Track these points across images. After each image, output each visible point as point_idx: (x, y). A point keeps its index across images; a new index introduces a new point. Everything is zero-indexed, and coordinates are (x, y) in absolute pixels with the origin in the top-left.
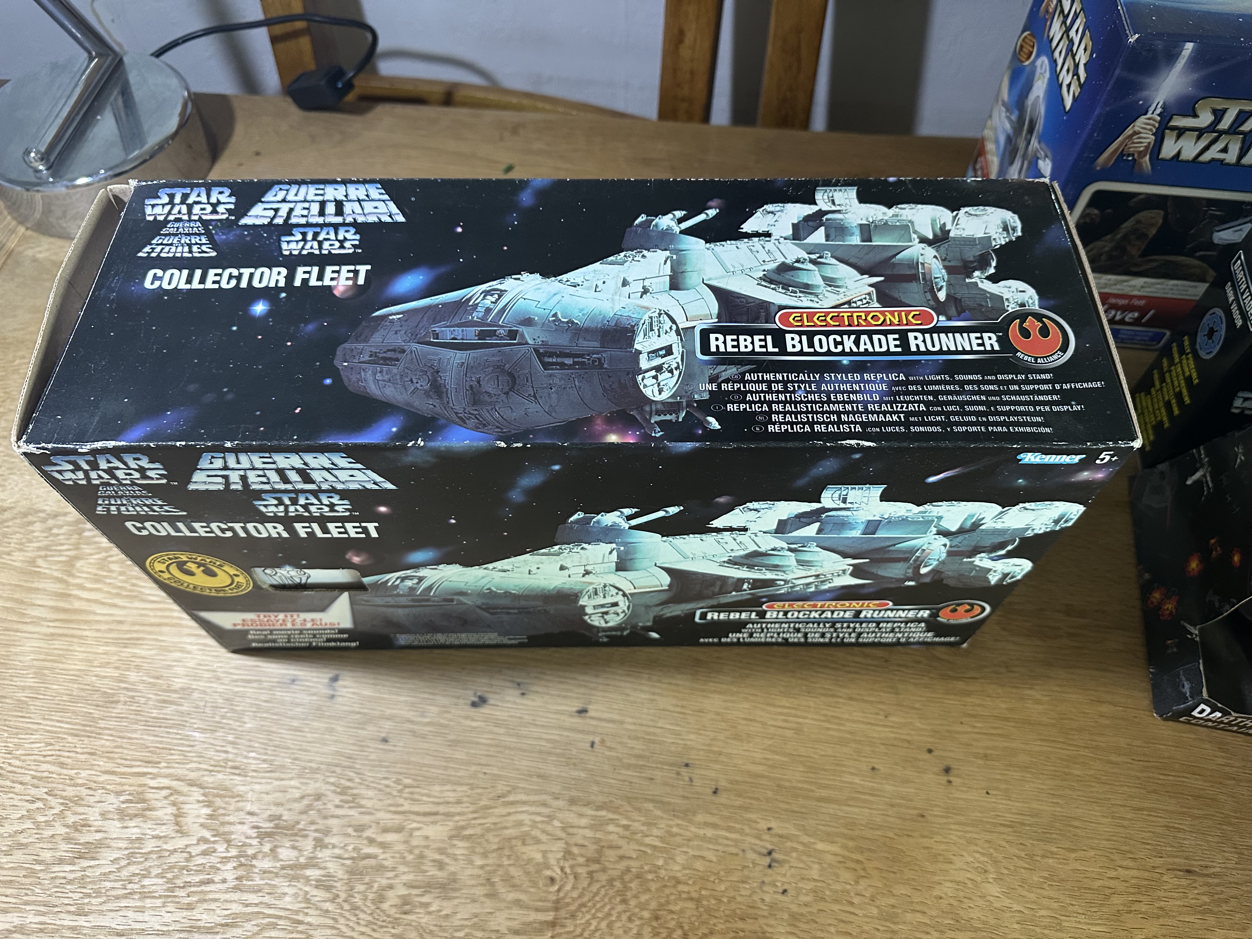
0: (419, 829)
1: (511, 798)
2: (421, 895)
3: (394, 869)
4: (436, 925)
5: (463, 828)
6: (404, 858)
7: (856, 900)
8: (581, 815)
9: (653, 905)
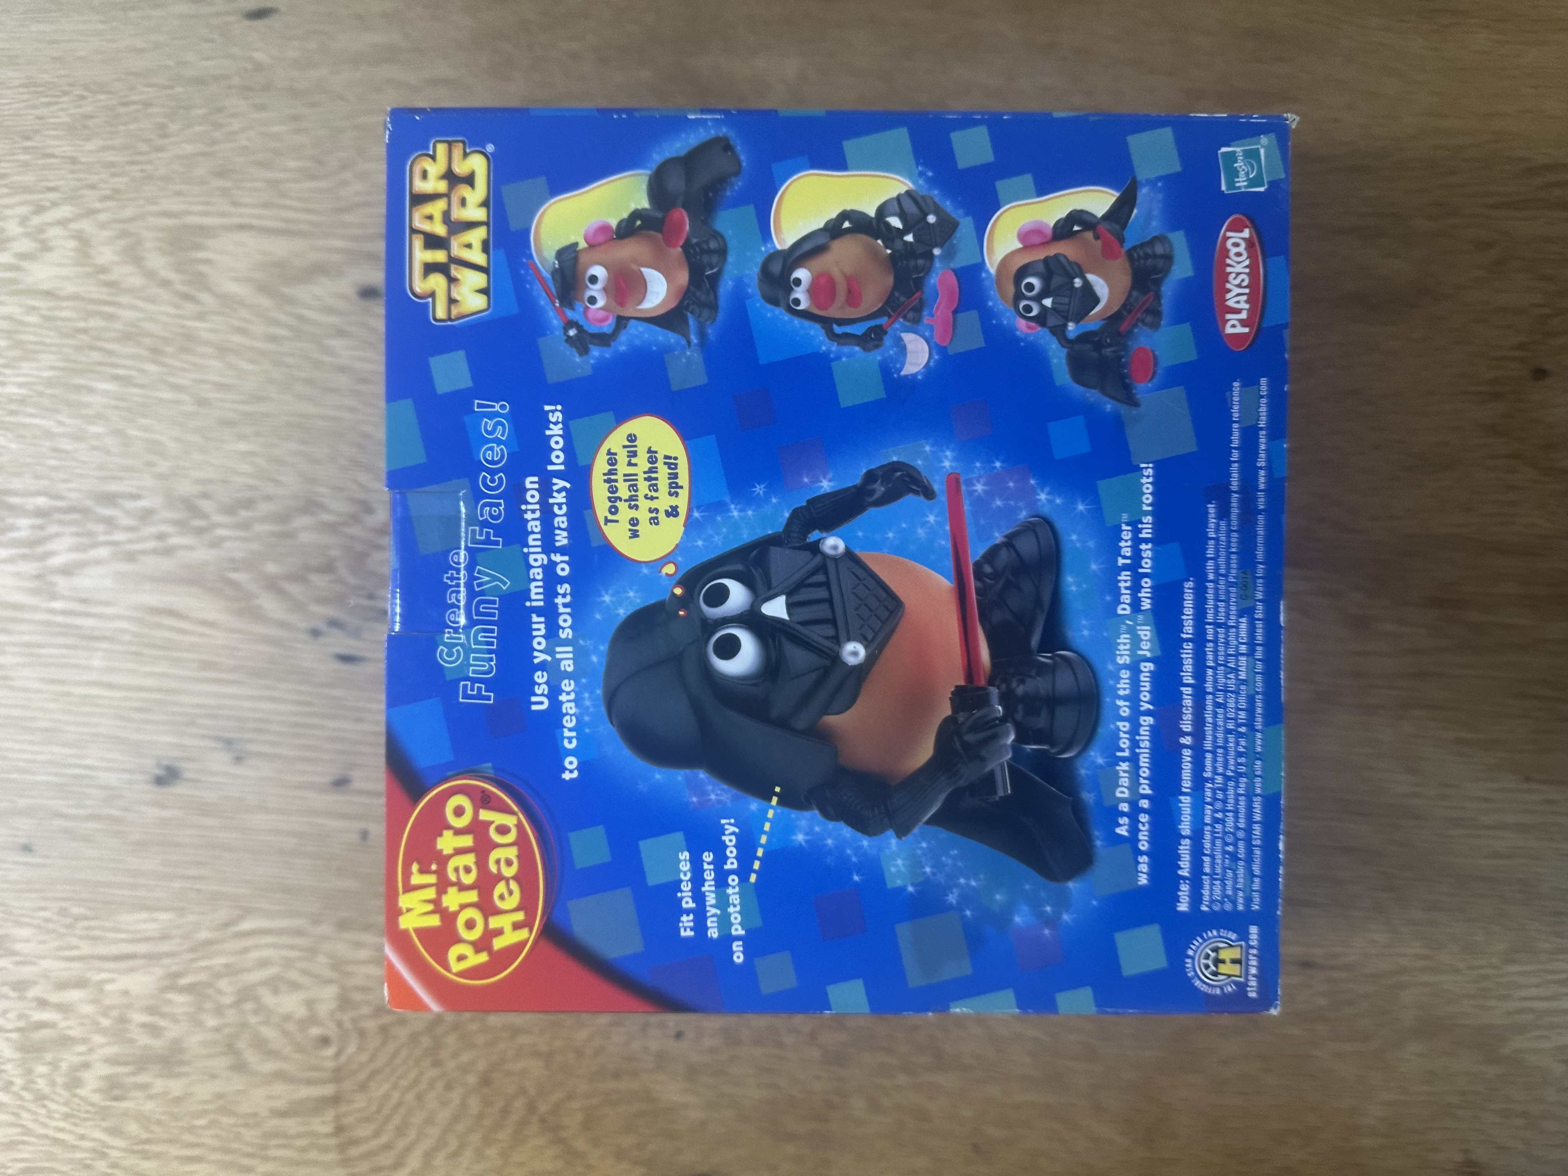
0: (110, 981)
1: (247, 925)
2: (134, 1074)
3: (85, 1041)
4: (164, 1113)
5: (177, 975)
6: (96, 1024)
7: (789, 1040)
8: (359, 945)
9: (481, 1065)
